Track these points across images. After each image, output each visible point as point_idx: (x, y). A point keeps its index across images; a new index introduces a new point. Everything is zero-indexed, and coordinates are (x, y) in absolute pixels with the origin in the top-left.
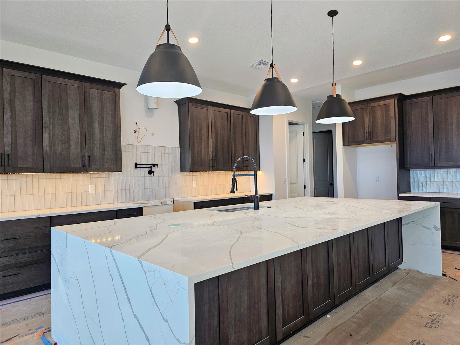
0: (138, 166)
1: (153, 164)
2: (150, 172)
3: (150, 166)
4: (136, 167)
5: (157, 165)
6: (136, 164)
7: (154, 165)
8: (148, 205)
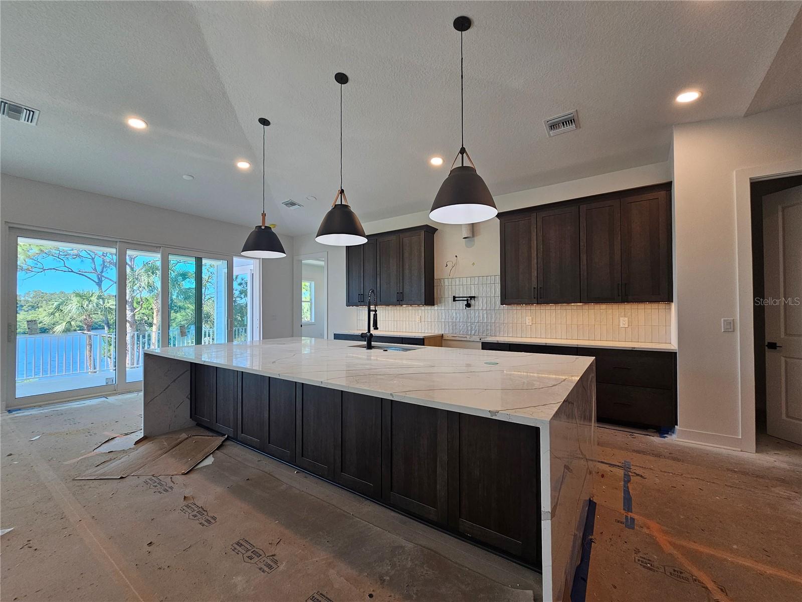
0: (457, 299)
1: (469, 297)
2: (468, 305)
3: (466, 299)
4: (454, 300)
5: (474, 297)
6: (454, 297)
7: (471, 297)
8: (465, 339)
